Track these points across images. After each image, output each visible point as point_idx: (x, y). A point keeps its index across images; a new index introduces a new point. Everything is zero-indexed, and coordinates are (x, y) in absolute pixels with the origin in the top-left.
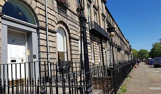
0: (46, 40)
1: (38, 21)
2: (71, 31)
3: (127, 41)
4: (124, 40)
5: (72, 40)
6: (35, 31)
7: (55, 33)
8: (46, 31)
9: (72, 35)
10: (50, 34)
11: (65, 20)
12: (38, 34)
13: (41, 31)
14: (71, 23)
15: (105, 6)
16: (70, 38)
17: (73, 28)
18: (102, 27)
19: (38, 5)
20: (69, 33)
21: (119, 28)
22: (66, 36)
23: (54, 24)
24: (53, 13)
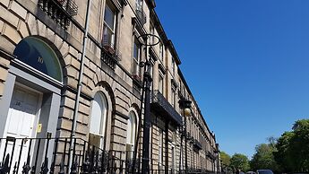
0: (74, 110)
1: (66, 76)
2: (117, 101)
3: (211, 134)
4: (206, 131)
5: (117, 117)
6: (59, 91)
7: (90, 99)
8: (77, 93)
9: (117, 108)
10: (82, 100)
11: (110, 82)
12: (63, 96)
13: (68, 93)
14: (119, 87)
16: (114, 112)
17: (121, 96)
18: (170, 101)
19: (72, 50)
20: (114, 104)
21: (198, 109)
22: (108, 109)
23: (92, 85)
24: (92, 66)
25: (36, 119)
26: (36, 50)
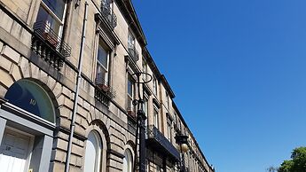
0: (67, 152)
1: (59, 117)
2: (112, 139)
3: (210, 168)
4: (205, 165)
5: (112, 156)
6: (51, 133)
7: (83, 139)
8: (70, 134)
9: (112, 147)
10: (75, 140)
11: (104, 119)
12: (55, 138)
13: (61, 134)
14: (114, 124)
15: (173, 102)
16: (109, 151)
17: (116, 133)
18: (166, 136)
19: (65, 91)
20: (108, 143)
21: (195, 142)
22: (102, 148)
23: (85, 124)
24: (86, 105)
25: (26, 164)
26: (28, 92)
